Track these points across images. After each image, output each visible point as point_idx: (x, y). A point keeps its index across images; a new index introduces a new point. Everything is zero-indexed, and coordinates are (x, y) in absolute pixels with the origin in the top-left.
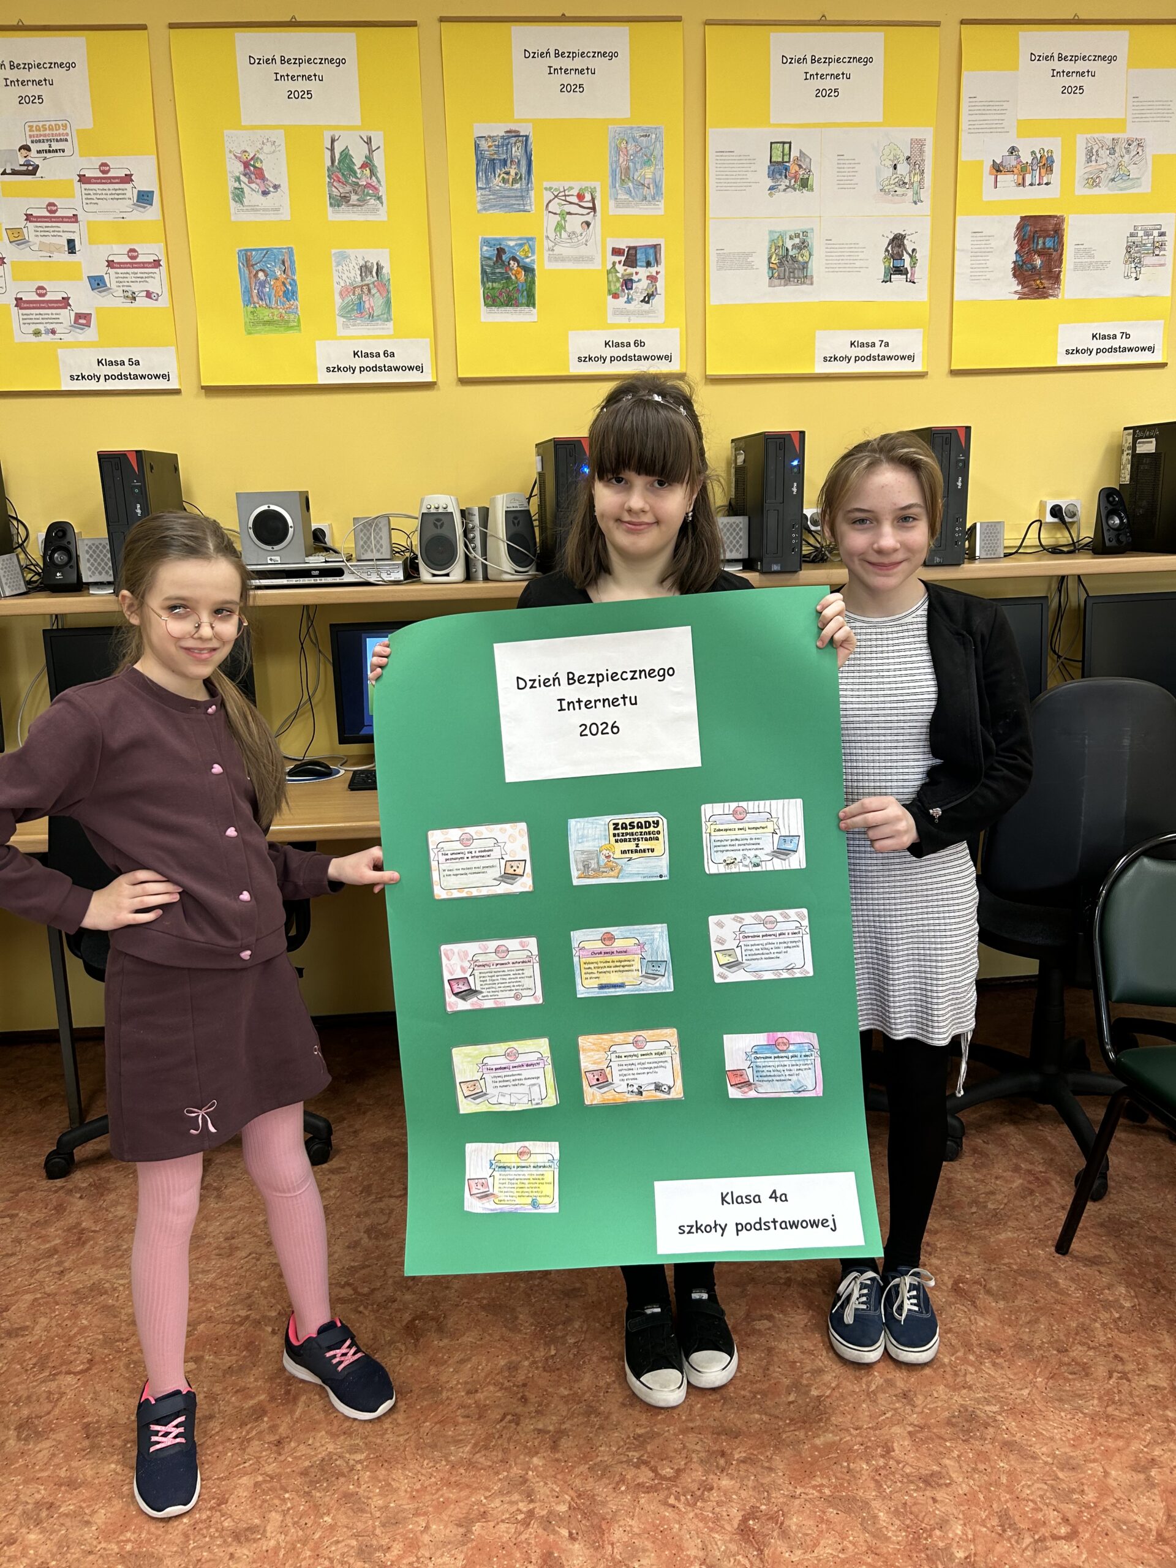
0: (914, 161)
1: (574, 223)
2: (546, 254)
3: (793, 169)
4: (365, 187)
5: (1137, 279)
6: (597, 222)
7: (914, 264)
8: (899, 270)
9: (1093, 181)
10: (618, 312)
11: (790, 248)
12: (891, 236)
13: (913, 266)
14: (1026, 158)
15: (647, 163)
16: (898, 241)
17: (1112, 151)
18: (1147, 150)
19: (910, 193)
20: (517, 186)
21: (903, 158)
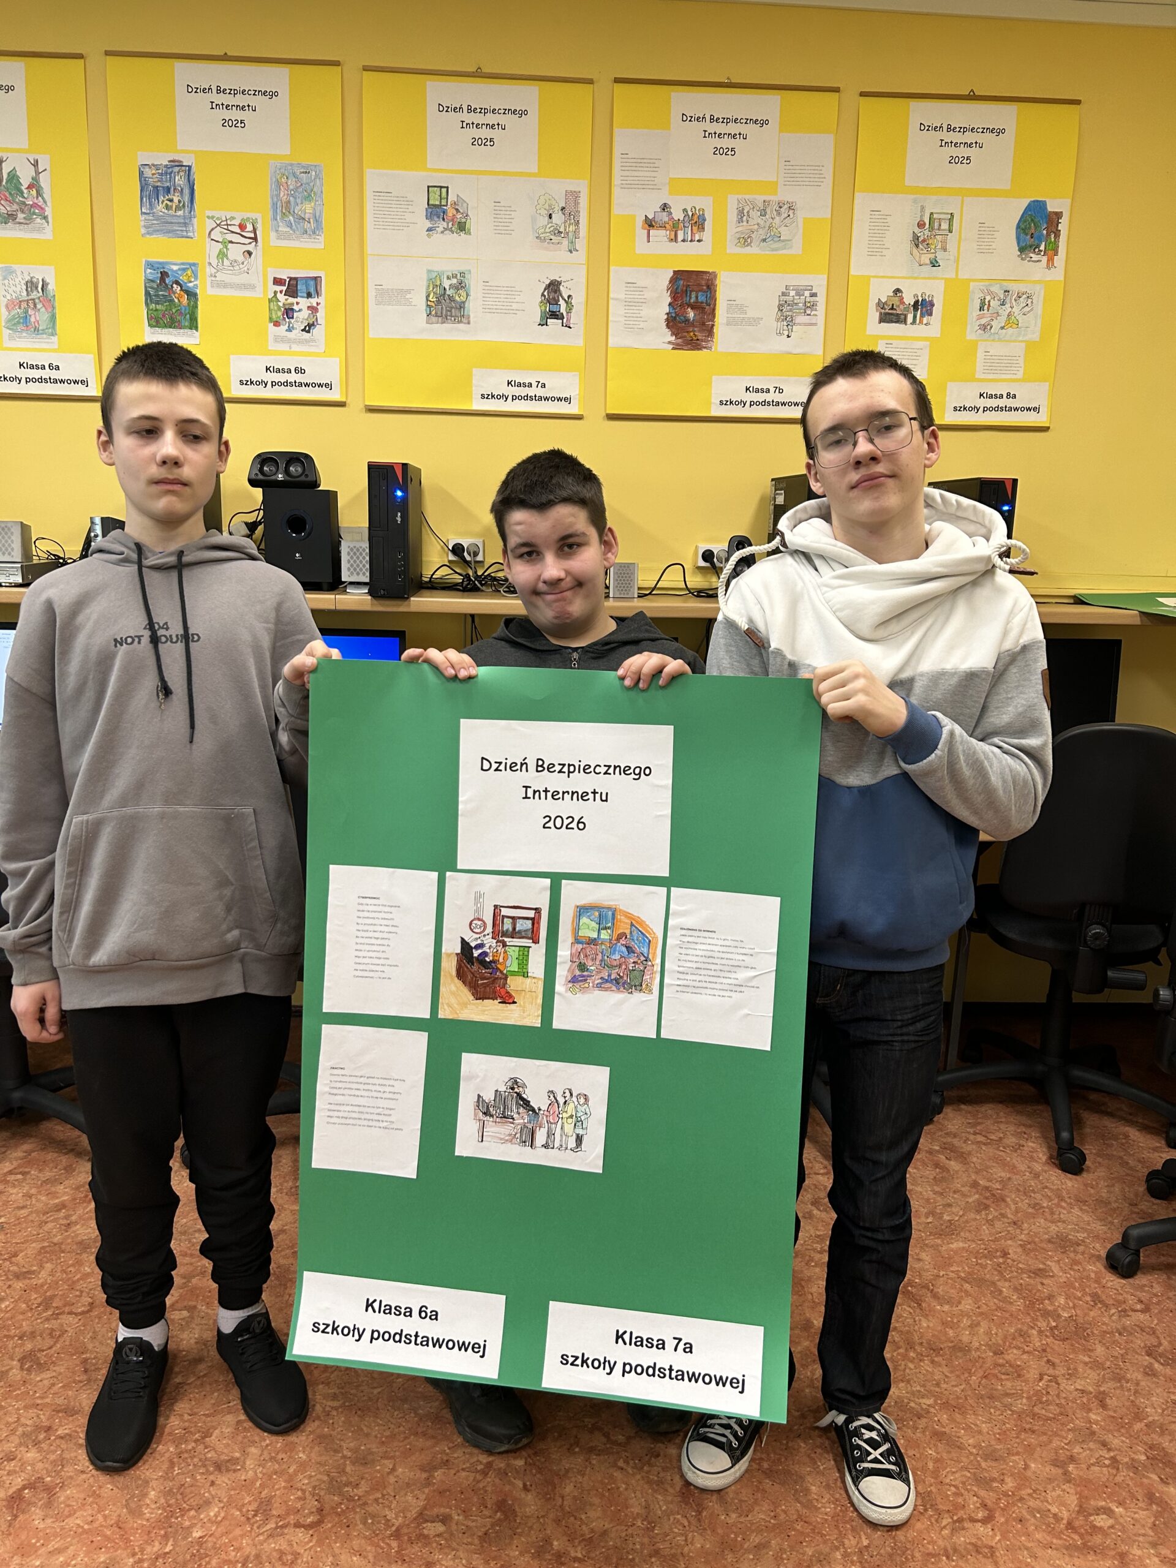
0: (570, 212)
1: (235, 252)
2: (209, 280)
3: (451, 212)
4: (32, 206)
5: (788, 336)
6: (258, 253)
7: (570, 307)
8: (555, 315)
9: (745, 241)
10: (278, 339)
11: (447, 288)
12: (548, 282)
13: (569, 312)
14: (678, 215)
15: (308, 198)
16: (554, 287)
17: (763, 213)
18: (798, 212)
19: (565, 242)
20: (180, 213)
21: (557, 208)
